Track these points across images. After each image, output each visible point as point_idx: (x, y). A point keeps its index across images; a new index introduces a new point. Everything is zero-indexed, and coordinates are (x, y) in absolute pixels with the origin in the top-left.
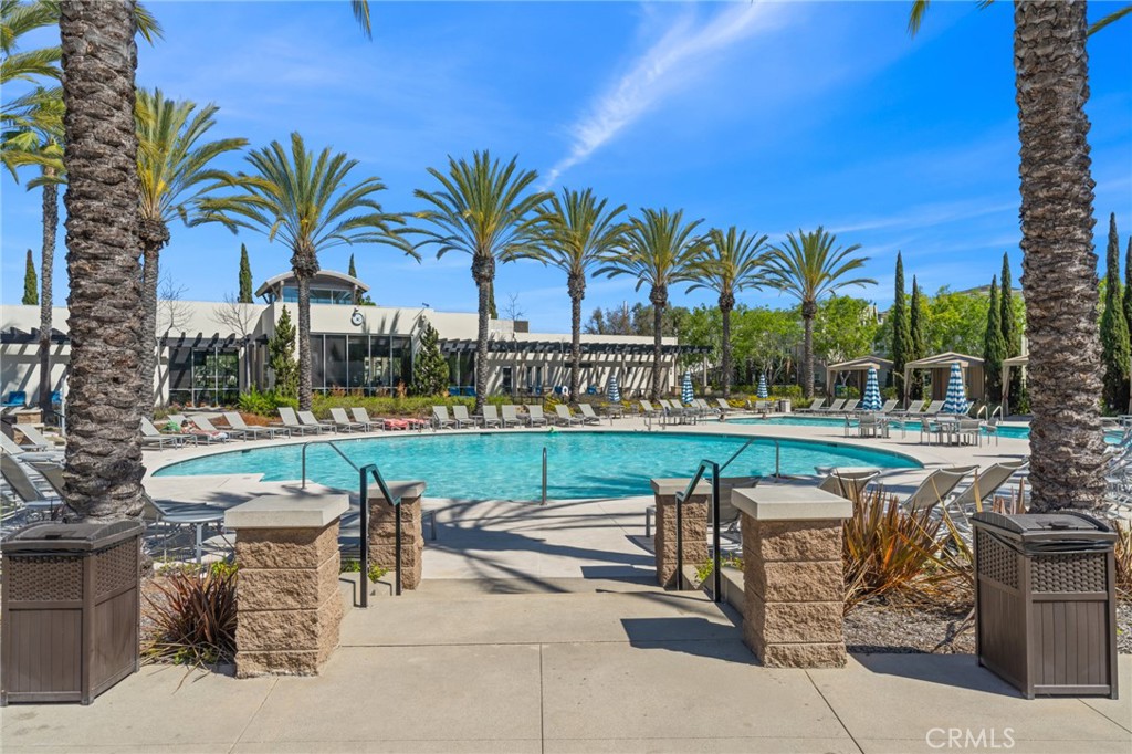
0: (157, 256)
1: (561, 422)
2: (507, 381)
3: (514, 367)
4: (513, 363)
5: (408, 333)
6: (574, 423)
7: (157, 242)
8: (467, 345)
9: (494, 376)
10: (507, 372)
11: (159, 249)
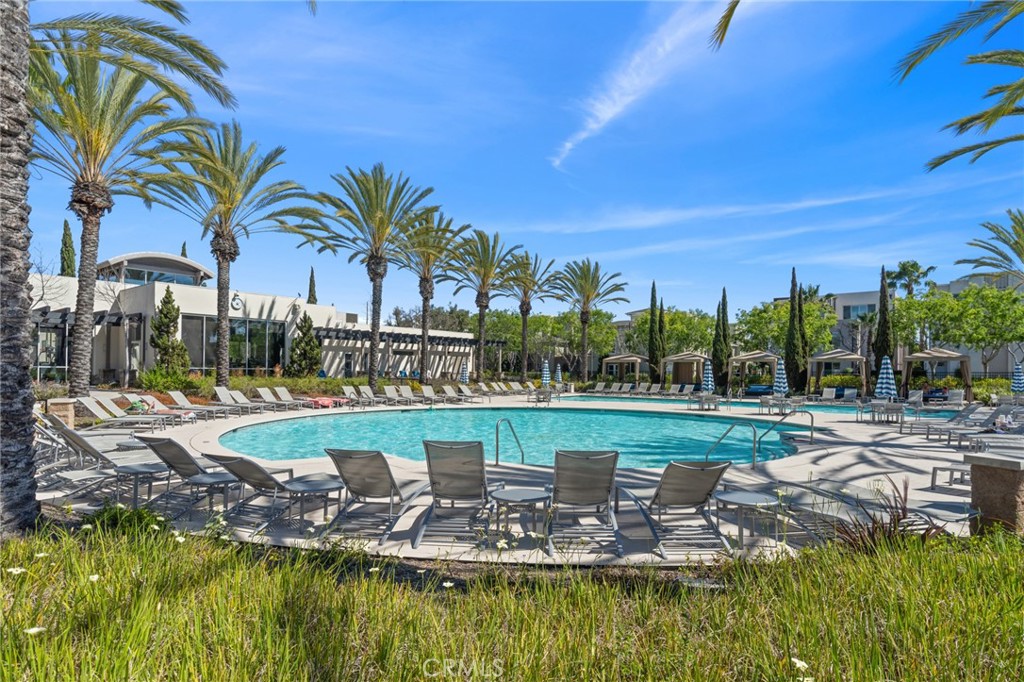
0: (98, 224)
1: (428, 400)
2: (348, 365)
3: (353, 352)
4: (354, 349)
5: (283, 319)
6: (437, 402)
7: (100, 209)
8: (318, 332)
9: (337, 360)
10: (348, 357)
11: (101, 216)
